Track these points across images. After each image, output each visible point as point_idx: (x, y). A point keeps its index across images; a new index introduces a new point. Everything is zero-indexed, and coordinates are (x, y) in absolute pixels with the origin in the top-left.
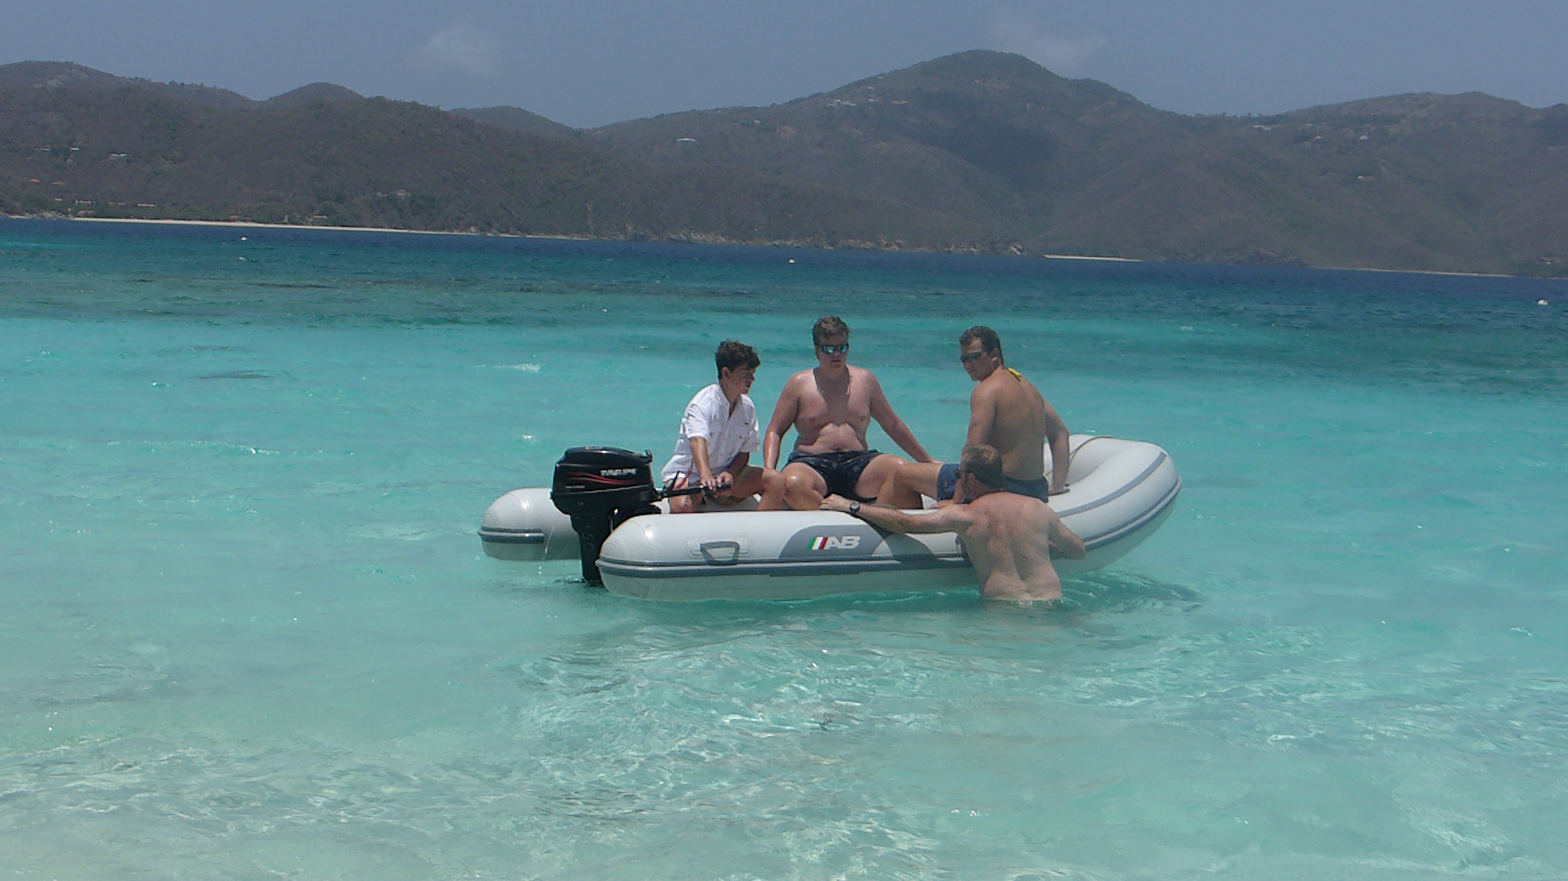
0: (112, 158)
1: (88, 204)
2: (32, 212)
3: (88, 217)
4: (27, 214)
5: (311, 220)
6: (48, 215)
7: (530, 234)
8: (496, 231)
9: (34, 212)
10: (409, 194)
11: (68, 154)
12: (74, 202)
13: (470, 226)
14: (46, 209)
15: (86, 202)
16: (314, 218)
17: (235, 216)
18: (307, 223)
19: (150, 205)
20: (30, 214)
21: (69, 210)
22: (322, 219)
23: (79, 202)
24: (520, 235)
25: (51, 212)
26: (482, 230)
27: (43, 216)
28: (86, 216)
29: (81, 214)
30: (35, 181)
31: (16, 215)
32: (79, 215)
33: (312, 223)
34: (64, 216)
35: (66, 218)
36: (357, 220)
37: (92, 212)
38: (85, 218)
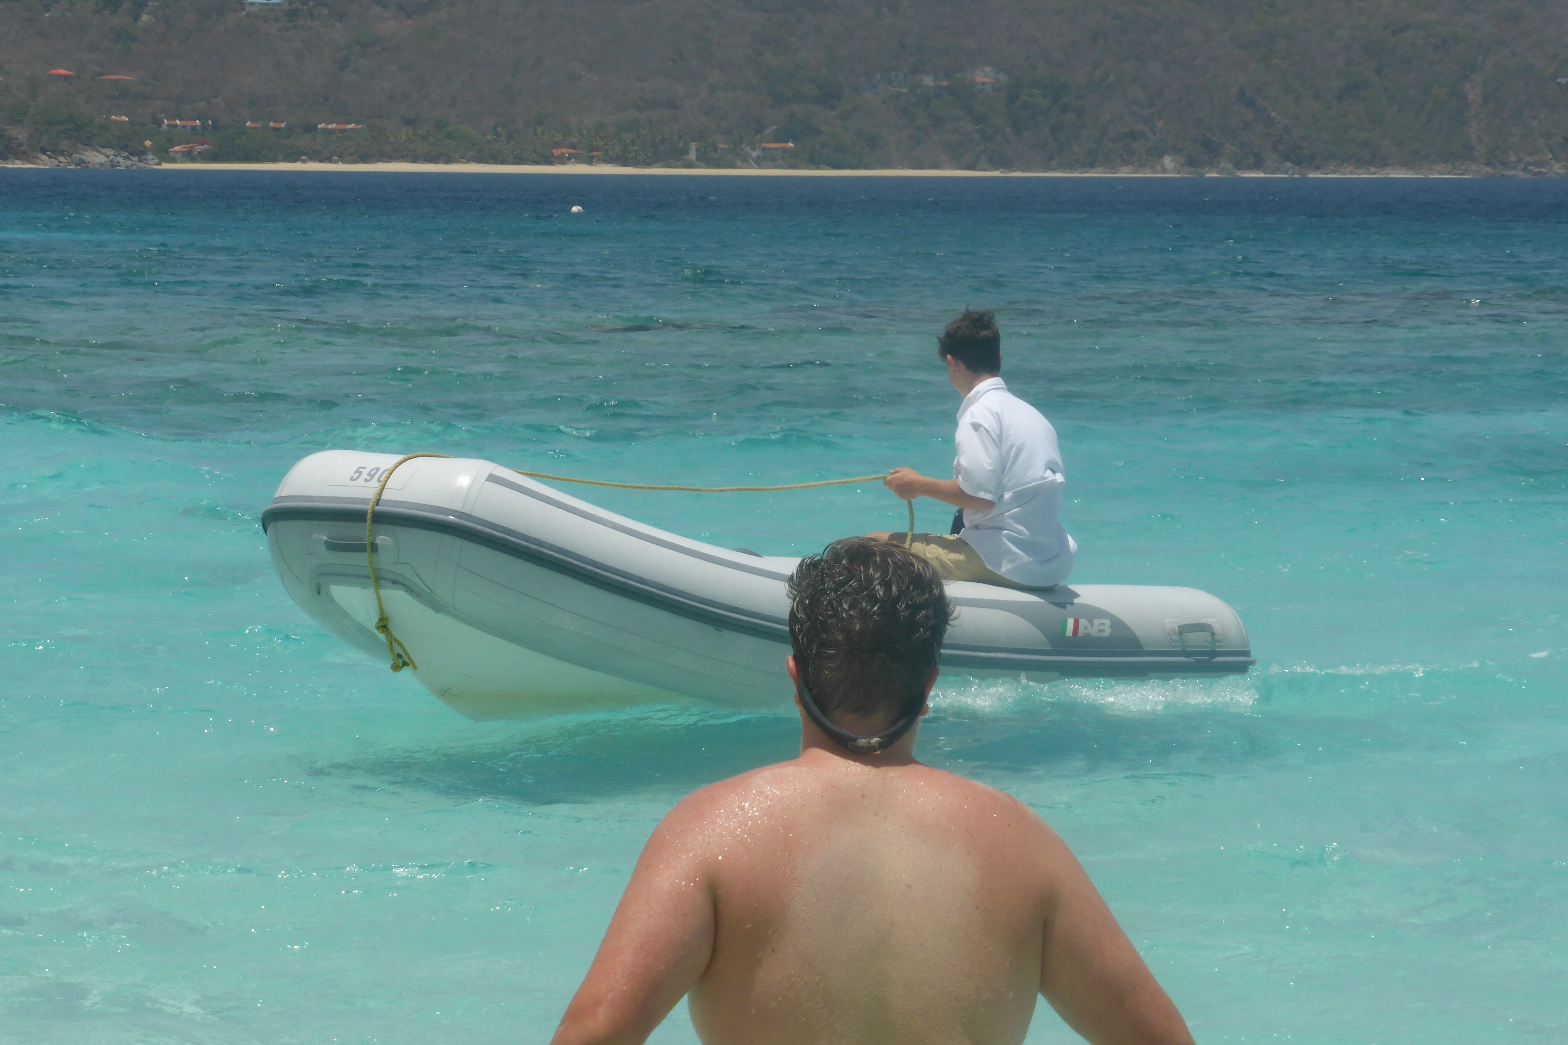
1: (194, 128)
2: (55, 152)
3: (193, 160)
4: (44, 156)
5: (755, 154)
6: (96, 158)
7: (1317, 168)
8: (1230, 165)
9: (62, 153)
10: (1003, 78)
12: (159, 123)
13: (1161, 155)
14: (89, 142)
15: (190, 123)
16: (764, 149)
17: (564, 150)
18: (746, 162)
19: (348, 127)
20: (50, 157)
21: (148, 143)
22: (785, 150)
23: (172, 122)
24: (1290, 171)
25: (103, 151)
26: (1192, 162)
27: (82, 162)
28: (190, 157)
29: (176, 152)
30: (62, 71)
31: (17, 161)
32: (171, 154)
33: (759, 163)
34: (135, 159)
35: (141, 165)
36: (871, 149)
37: (204, 147)
38: (186, 162)
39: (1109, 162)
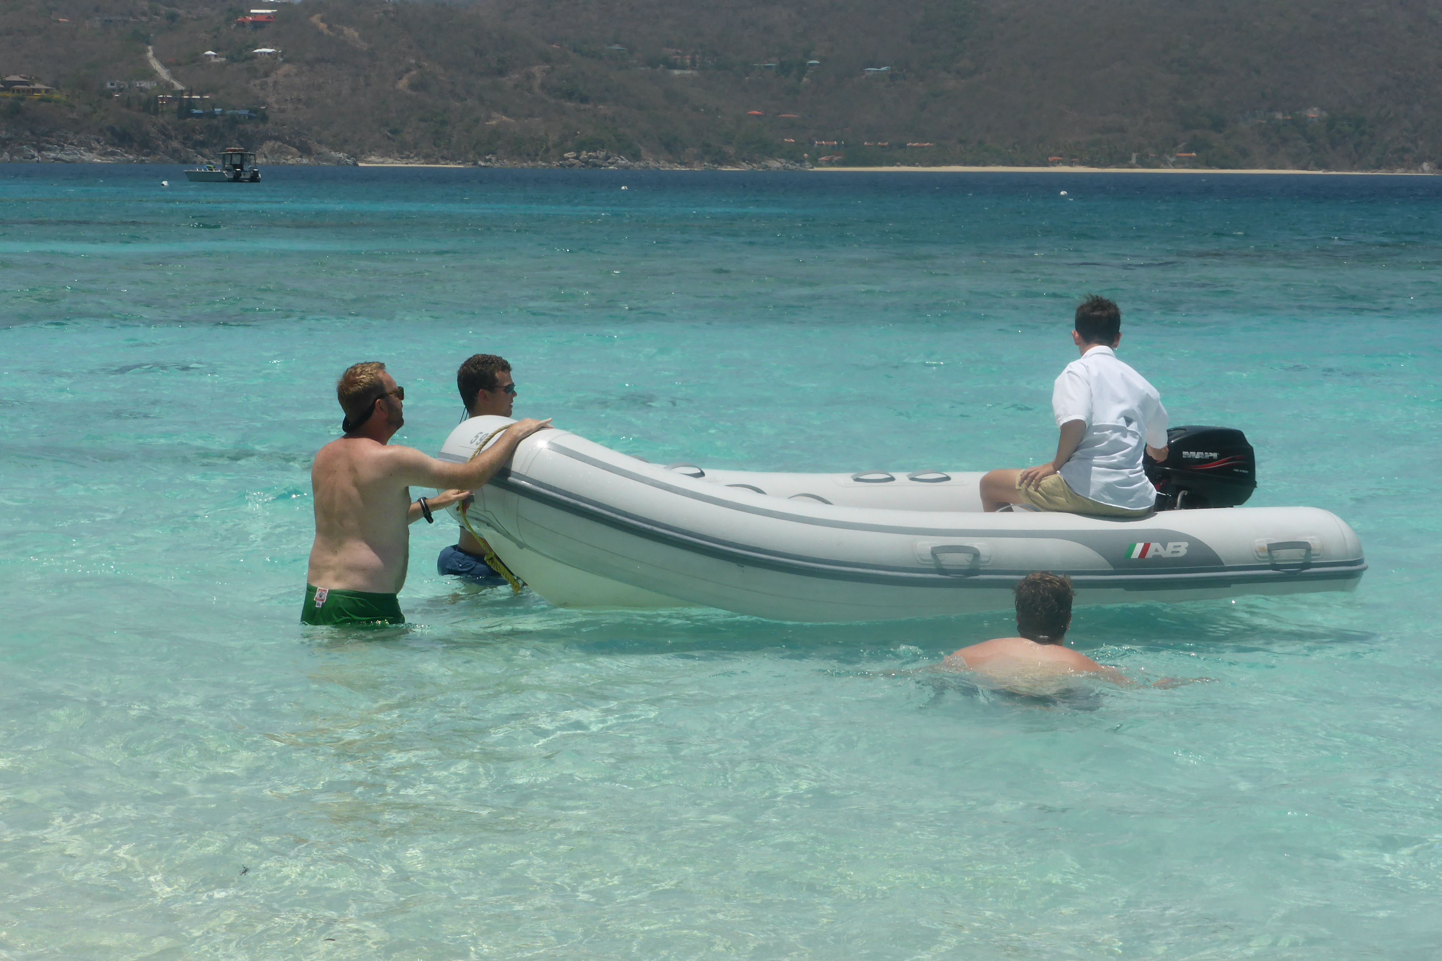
0: (867, 74)
1: (833, 146)
2: (751, 161)
3: (833, 165)
4: (744, 164)
5: (1172, 160)
6: (775, 164)
9: (755, 162)
10: (1325, 114)
11: (803, 68)
12: (813, 143)
13: (1422, 162)
14: (771, 156)
15: (831, 143)
16: (1178, 157)
17: (1056, 158)
18: (1166, 165)
19: (925, 145)
20: (748, 164)
21: (806, 155)
22: (1191, 158)
23: (820, 143)
25: (779, 160)
27: (767, 166)
28: (830, 163)
29: (822, 161)
30: (756, 112)
31: (728, 166)
32: (819, 162)
33: (1174, 165)
34: (798, 165)
35: (802, 168)
36: (1244, 158)
37: (840, 157)
38: (828, 167)
39: (1389, 166)
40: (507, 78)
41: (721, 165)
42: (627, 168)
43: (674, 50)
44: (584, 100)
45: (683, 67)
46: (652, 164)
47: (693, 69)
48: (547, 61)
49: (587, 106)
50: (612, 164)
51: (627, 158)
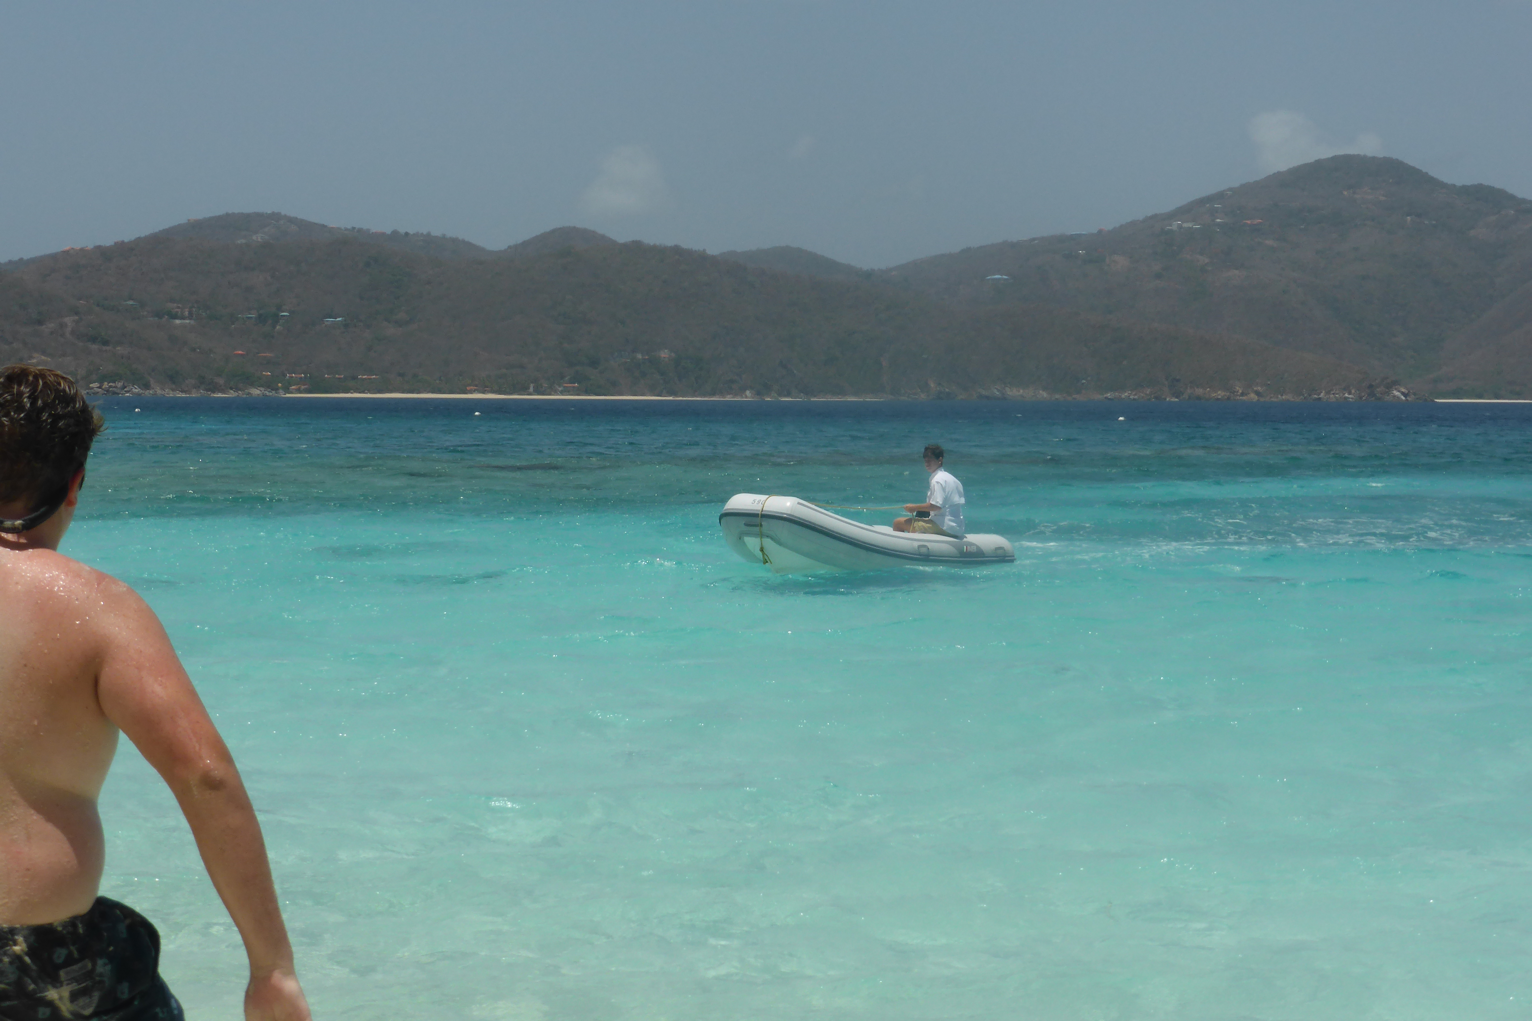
0: (326, 323)
1: (301, 378)
2: (237, 389)
3: (301, 393)
4: (232, 391)
5: (560, 389)
6: (256, 392)
7: (815, 396)
8: (775, 395)
9: (240, 390)
10: (673, 355)
11: (276, 318)
12: (285, 376)
13: (745, 390)
14: (252, 385)
15: (299, 376)
16: (564, 387)
17: (472, 387)
18: (556, 393)
19: (372, 377)
20: (234, 391)
21: (280, 385)
22: (574, 387)
23: (291, 375)
24: (803, 398)
25: (259, 388)
26: (759, 393)
27: (249, 394)
28: (299, 391)
29: (293, 389)
30: (240, 352)
31: (219, 393)
32: (290, 390)
33: (562, 393)
34: (274, 392)
35: (277, 395)
36: (613, 387)
37: (306, 386)
38: (297, 394)
39: (722, 393)
40: (44, 326)
41: (214, 392)
42: (139, 395)
43: (175, 305)
44: (106, 343)
45: (183, 318)
46: (159, 392)
47: (190, 319)
48: (76, 313)
49: (108, 348)
50: (127, 392)
51: (140, 388)
